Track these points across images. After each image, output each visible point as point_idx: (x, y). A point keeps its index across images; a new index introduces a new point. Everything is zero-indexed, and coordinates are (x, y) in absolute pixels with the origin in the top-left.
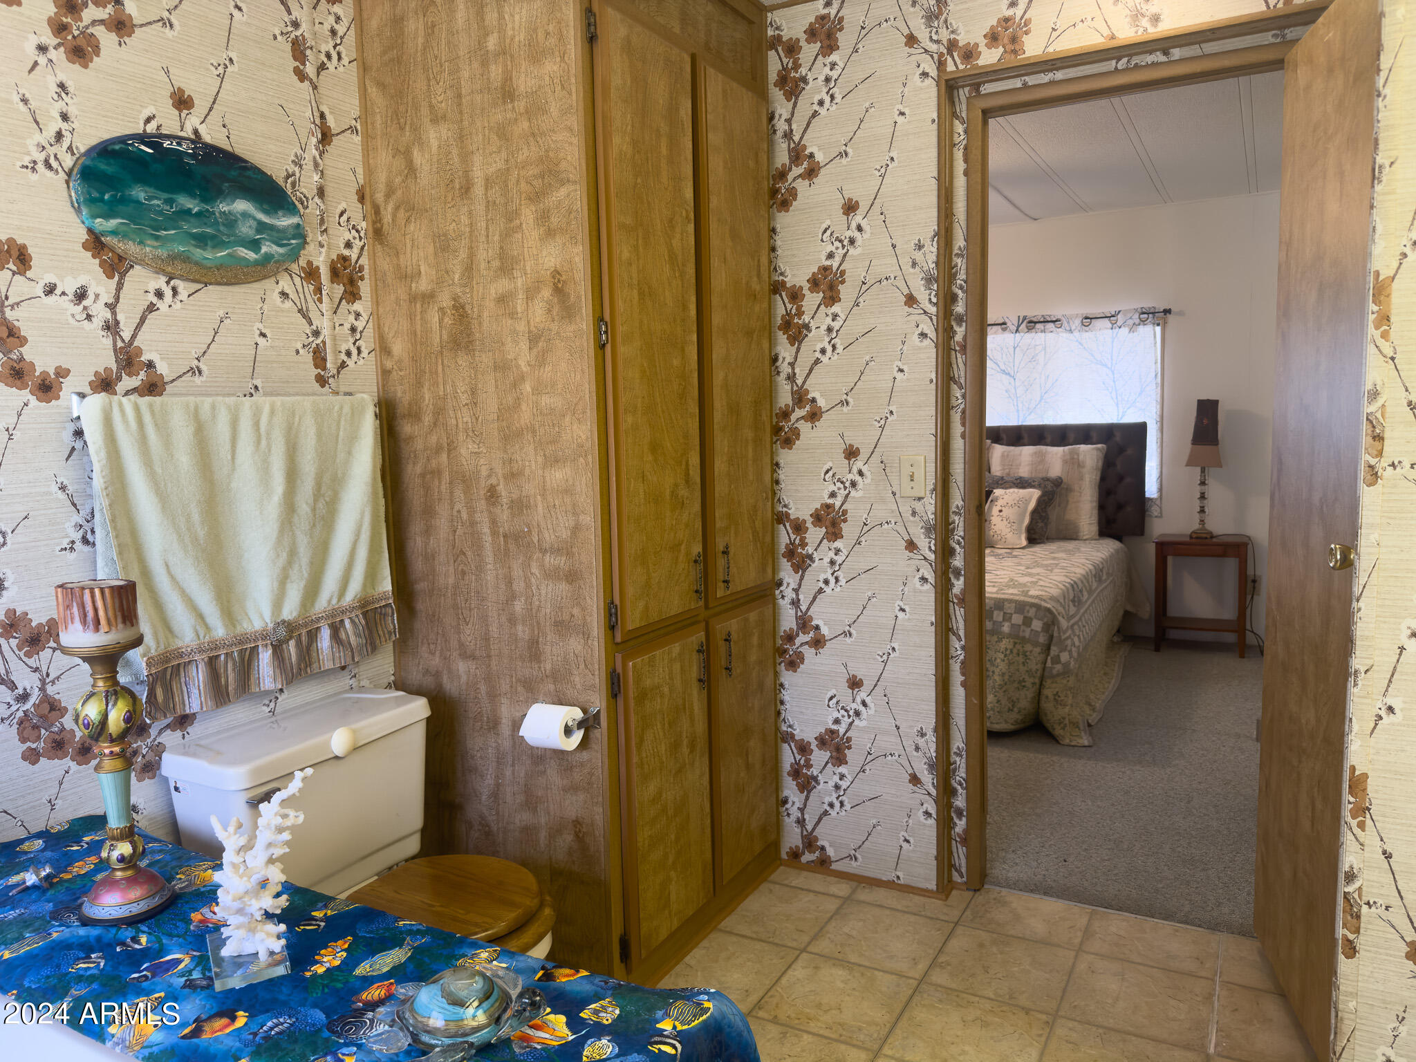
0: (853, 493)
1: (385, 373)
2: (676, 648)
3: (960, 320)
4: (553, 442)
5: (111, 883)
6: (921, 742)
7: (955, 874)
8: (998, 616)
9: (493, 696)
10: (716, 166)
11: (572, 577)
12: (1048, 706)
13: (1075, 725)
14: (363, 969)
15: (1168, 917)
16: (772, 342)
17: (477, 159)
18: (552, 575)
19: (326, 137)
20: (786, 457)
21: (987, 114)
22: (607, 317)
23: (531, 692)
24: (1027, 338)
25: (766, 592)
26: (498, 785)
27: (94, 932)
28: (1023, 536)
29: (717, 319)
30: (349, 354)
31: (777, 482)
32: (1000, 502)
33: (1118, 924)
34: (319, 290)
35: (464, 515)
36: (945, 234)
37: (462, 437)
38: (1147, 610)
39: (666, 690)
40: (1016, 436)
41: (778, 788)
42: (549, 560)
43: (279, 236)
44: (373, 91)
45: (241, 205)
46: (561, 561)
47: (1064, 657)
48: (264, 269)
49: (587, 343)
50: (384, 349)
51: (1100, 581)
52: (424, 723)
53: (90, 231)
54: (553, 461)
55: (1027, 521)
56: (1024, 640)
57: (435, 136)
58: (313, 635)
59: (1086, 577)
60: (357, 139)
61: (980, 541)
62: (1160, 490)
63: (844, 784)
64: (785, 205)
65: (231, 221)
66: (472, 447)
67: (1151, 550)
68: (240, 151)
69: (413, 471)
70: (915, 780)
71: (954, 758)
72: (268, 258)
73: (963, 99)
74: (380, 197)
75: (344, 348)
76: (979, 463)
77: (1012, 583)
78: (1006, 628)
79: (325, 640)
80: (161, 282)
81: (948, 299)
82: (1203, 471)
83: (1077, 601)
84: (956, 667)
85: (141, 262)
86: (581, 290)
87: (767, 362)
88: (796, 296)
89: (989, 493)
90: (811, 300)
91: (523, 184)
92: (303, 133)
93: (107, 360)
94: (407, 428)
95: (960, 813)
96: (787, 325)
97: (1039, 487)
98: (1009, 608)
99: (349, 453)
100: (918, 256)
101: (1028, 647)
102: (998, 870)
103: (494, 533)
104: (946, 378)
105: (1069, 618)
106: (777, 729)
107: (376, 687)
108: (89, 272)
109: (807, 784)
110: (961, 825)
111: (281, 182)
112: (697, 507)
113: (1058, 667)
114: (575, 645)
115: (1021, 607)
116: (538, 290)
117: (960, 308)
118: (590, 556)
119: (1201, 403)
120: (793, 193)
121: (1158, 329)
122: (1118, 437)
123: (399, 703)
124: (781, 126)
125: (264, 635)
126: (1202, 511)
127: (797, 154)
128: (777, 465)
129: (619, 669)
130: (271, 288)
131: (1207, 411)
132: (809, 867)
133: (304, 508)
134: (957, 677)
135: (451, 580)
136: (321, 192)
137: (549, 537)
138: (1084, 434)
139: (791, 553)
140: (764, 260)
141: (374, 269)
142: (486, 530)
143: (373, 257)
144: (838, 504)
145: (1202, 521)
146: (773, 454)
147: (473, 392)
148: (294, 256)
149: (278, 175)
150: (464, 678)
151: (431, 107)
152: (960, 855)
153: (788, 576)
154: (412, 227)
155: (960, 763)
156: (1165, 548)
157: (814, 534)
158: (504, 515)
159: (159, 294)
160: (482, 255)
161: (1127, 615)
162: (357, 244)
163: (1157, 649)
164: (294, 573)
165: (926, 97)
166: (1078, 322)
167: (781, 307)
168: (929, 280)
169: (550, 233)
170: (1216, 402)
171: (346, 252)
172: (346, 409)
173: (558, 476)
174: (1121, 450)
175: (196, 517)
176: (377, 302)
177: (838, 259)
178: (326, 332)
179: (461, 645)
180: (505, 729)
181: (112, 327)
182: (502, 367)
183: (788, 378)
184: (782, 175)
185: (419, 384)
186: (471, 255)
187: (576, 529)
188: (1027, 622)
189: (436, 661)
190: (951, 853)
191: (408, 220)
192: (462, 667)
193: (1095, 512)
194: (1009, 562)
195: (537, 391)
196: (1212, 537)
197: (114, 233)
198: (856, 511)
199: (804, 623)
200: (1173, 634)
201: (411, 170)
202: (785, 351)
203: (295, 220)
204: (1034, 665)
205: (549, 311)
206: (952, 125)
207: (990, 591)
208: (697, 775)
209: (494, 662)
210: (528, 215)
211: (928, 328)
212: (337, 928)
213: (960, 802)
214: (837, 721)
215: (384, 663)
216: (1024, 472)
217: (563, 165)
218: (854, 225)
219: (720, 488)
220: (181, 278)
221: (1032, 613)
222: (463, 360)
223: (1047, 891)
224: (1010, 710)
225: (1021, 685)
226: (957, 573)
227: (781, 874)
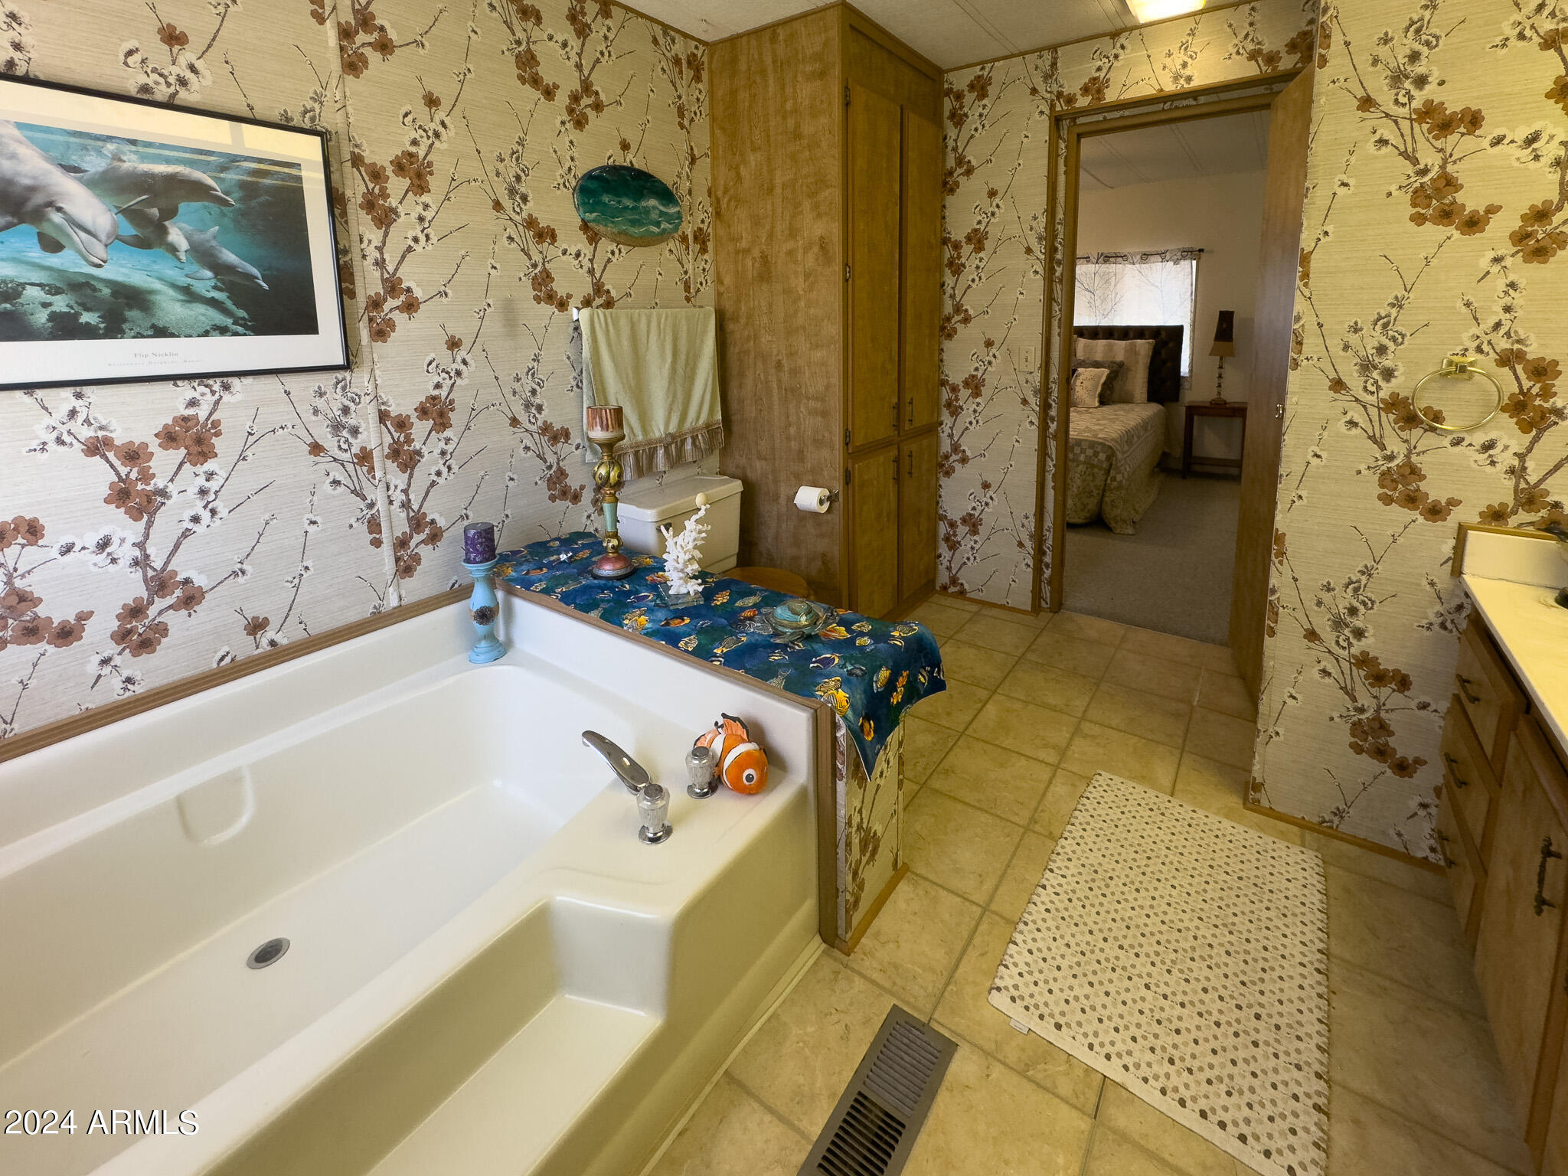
0: (989, 368)
1: (719, 295)
2: (881, 459)
3: (1059, 263)
4: (816, 335)
5: (607, 560)
6: (1025, 522)
7: (1043, 602)
8: (1077, 450)
9: (776, 481)
10: (913, 171)
11: (824, 414)
12: (1107, 508)
13: (1124, 521)
14: (739, 604)
15: (1176, 633)
16: (942, 275)
17: (778, 173)
18: (813, 412)
19: (693, 160)
20: (947, 345)
21: (1079, 136)
22: (850, 264)
23: (799, 481)
24: (1103, 268)
25: (932, 429)
26: (778, 532)
27: (603, 582)
28: (1097, 399)
29: (910, 262)
30: (701, 284)
31: (942, 361)
32: (1081, 377)
33: (1143, 635)
34: (687, 248)
35: (762, 377)
36: (1051, 211)
37: (763, 331)
38: (1178, 451)
39: (875, 482)
40: (1094, 333)
41: (935, 548)
42: (812, 404)
43: (669, 218)
44: (718, 132)
45: (652, 202)
46: (819, 405)
47: (1119, 477)
48: (662, 237)
49: (838, 278)
50: (719, 280)
51: (1146, 430)
52: (739, 495)
53: (583, 220)
54: (817, 346)
55: (1099, 390)
56: (1093, 466)
57: (753, 158)
58: (683, 442)
59: (1136, 428)
60: (708, 160)
61: (1068, 402)
62: (1191, 371)
63: (977, 547)
64: (952, 191)
65: (647, 211)
66: (769, 338)
67: (1183, 410)
68: (651, 172)
69: (733, 351)
70: (1021, 544)
71: (1045, 532)
72: (664, 230)
73: (1066, 127)
74: (720, 193)
75: (699, 280)
76: (1069, 351)
77: (1088, 429)
78: (1082, 458)
79: (688, 446)
80: (613, 246)
81: (1052, 250)
82: (1221, 358)
83: (1129, 442)
84: (1049, 477)
85: (605, 236)
86: (837, 249)
87: (938, 286)
88: (957, 246)
89: (1074, 371)
90: (967, 249)
91: (804, 188)
92: (682, 159)
93: (589, 290)
94: (731, 326)
95: (1047, 566)
96: (951, 264)
97: (1108, 367)
98: (1085, 445)
99: (702, 341)
100: (1034, 224)
101: (1096, 470)
102: (1068, 602)
103: (779, 388)
104: (1049, 298)
105: (1124, 453)
106: (937, 512)
107: (710, 473)
108: (581, 243)
109: (954, 546)
110: (1048, 573)
111: (670, 187)
112: (896, 375)
113: (1115, 484)
114: (825, 453)
115: (1092, 445)
116: (811, 248)
117: (1059, 256)
118: (835, 403)
119: (1222, 314)
120: (957, 184)
121: (1194, 262)
122: (1163, 334)
123: (725, 482)
124: (951, 143)
125: (660, 441)
126: (1219, 386)
127: (960, 161)
128: (942, 350)
129: (850, 469)
130: (665, 247)
131: (1226, 320)
132: (953, 595)
133: (680, 371)
134: (1050, 483)
135: (753, 415)
136: (690, 192)
137: (811, 390)
138: (1140, 332)
139: (949, 405)
140: (939, 226)
141: (716, 235)
142: (775, 386)
143: (715, 229)
144: (979, 375)
145: (1219, 393)
146: (940, 343)
147: (770, 306)
148: (676, 229)
149: (669, 183)
150: (759, 472)
151: (752, 142)
152: (1046, 591)
153: (946, 418)
154: (738, 212)
155: (1049, 537)
156: (1193, 411)
157: (964, 393)
158: (785, 377)
159: (613, 253)
160: (778, 228)
161: (1164, 454)
162: (707, 221)
163: (1184, 478)
164: (675, 408)
165: (1041, 127)
166: (1138, 257)
167: (948, 253)
168: (1040, 239)
169: (819, 216)
170: (1232, 313)
171: (702, 226)
172: (702, 315)
173: (818, 355)
174: (1165, 343)
175: (631, 375)
176: (716, 254)
177: (984, 224)
178: (690, 272)
179: (758, 452)
180: (783, 501)
181: (591, 272)
182: (788, 291)
183: (951, 296)
184: (951, 173)
185: (738, 301)
186: (773, 228)
187: (828, 387)
188: (1096, 454)
189: (743, 461)
190: (1040, 589)
191: (736, 207)
192: (758, 464)
193: (1146, 385)
194: (1086, 416)
195: (808, 305)
196: (1226, 403)
197: (594, 221)
198: (991, 380)
199: (956, 448)
200: (1197, 468)
201: (739, 178)
202: (949, 280)
203: (677, 209)
204: (1099, 482)
205: (817, 260)
206: (1057, 143)
207: (1072, 434)
208: (891, 533)
209: (777, 462)
210: (807, 205)
211: (1039, 268)
212: (720, 586)
213: (1048, 559)
214: (974, 509)
215: (714, 461)
216: (1099, 357)
217: (829, 177)
218: (994, 204)
219: (909, 364)
220: (623, 244)
221: (1099, 449)
222: (765, 287)
223: (1099, 615)
224: (1082, 510)
225: (1090, 494)
226: (1053, 420)
227: (936, 598)
